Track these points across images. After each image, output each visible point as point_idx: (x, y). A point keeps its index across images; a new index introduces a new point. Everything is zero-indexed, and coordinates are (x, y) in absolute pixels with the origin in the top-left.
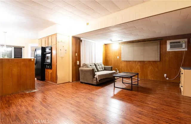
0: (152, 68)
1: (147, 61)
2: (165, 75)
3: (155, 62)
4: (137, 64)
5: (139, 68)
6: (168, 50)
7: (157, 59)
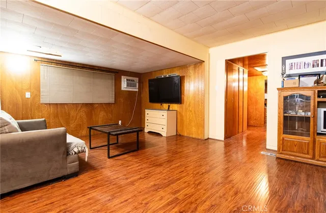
0: (105, 114)
1: (97, 104)
2: (120, 122)
3: (109, 104)
4: (80, 109)
5: (85, 117)
6: (122, 89)
7: (112, 100)
